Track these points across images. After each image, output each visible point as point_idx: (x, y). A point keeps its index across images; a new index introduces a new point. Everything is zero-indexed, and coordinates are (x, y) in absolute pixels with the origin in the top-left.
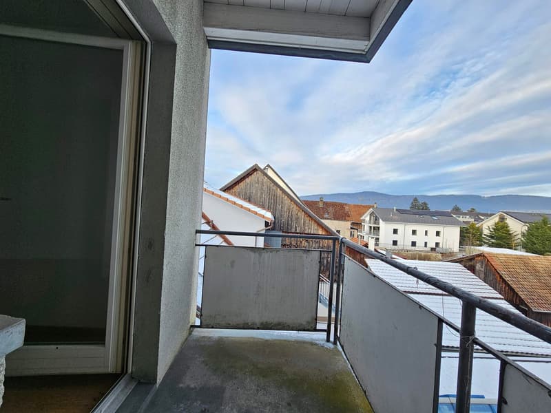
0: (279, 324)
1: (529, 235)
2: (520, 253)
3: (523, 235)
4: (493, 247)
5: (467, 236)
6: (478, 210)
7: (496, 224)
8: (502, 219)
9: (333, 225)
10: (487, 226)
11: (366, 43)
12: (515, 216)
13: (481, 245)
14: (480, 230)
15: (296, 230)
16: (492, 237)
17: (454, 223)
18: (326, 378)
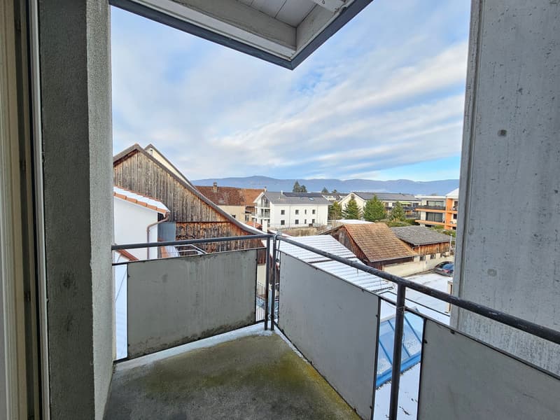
0: (221, 327)
1: (367, 208)
2: (363, 222)
3: (364, 209)
4: (348, 219)
5: (333, 212)
6: (338, 191)
7: (350, 201)
8: (353, 198)
9: (229, 210)
10: (344, 203)
11: (294, 51)
12: (361, 195)
13: (340, 219)
14: (340, 207)
15: (192, 219)
16: (347, 212)
17: (324, 202)
18: (276, 362)
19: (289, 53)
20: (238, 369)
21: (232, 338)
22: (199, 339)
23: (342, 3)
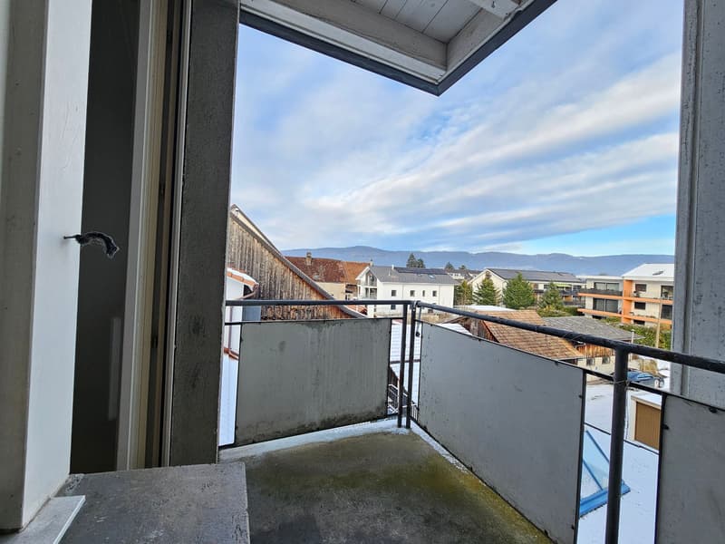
1: (508, 291)
2: (502, 309)
3: (504, 292)
4: (481, 304)
5: (461, 294)
6: (468, 268)
7: (484, 281)
8: (488, 276)
10: (476, 283)
11: (444, 72)
12: (499, 273)
13: (470, 304)
14: (470, 288)
15: (281, 297)
16: (480, 295)
17: (449, 282)
18: (421, 467)
19: (437, 74)
20: (371, 470)
21: (357, 434)
22: (318, 430)
23: (517, 5)
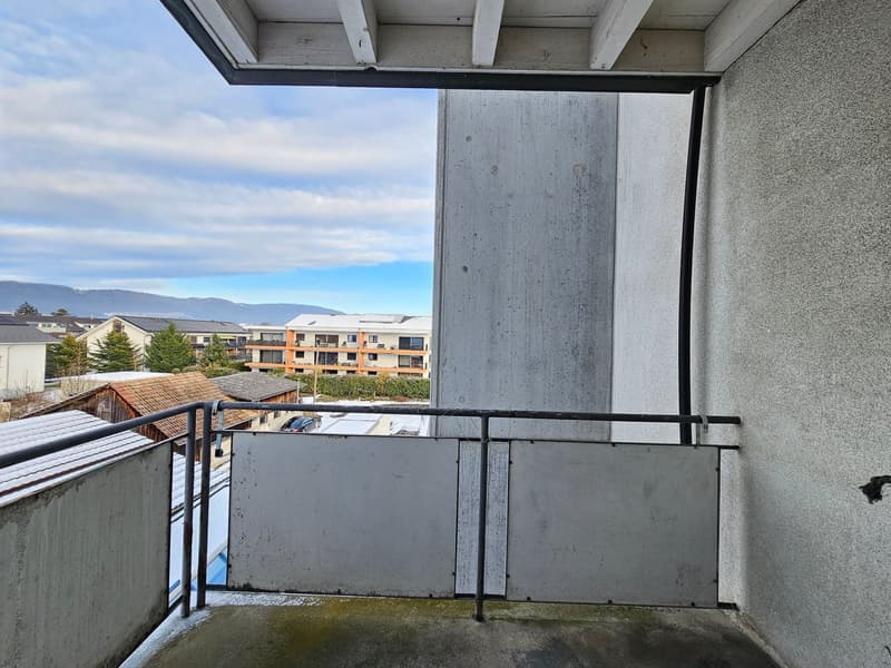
1: (154, 349)
2: (145, 375)
3: (147, 350)
5: (61, 361)
6: (71, 313)
7: (110, 336)
8: (118, 327)
10: (95, 339)
11: (254, 60)
12: (138, 323)
13: (82, 373)
14: (83, 347)
16: (104, 357)
17: (36, 337)
23: (375, 61)
